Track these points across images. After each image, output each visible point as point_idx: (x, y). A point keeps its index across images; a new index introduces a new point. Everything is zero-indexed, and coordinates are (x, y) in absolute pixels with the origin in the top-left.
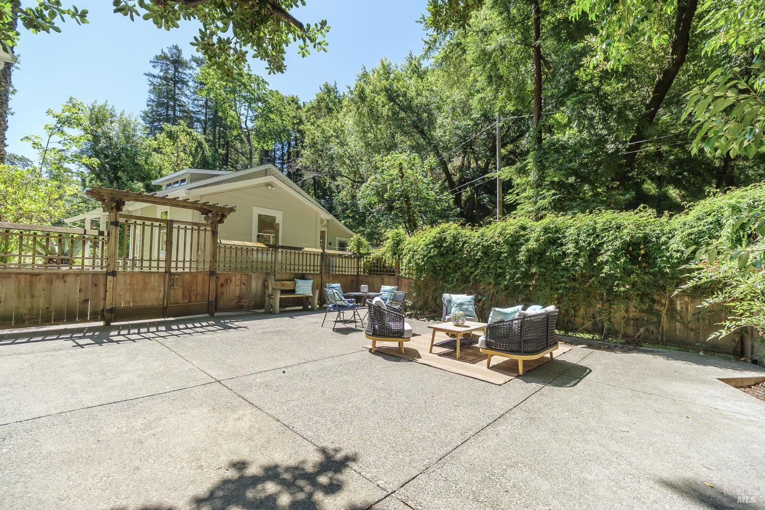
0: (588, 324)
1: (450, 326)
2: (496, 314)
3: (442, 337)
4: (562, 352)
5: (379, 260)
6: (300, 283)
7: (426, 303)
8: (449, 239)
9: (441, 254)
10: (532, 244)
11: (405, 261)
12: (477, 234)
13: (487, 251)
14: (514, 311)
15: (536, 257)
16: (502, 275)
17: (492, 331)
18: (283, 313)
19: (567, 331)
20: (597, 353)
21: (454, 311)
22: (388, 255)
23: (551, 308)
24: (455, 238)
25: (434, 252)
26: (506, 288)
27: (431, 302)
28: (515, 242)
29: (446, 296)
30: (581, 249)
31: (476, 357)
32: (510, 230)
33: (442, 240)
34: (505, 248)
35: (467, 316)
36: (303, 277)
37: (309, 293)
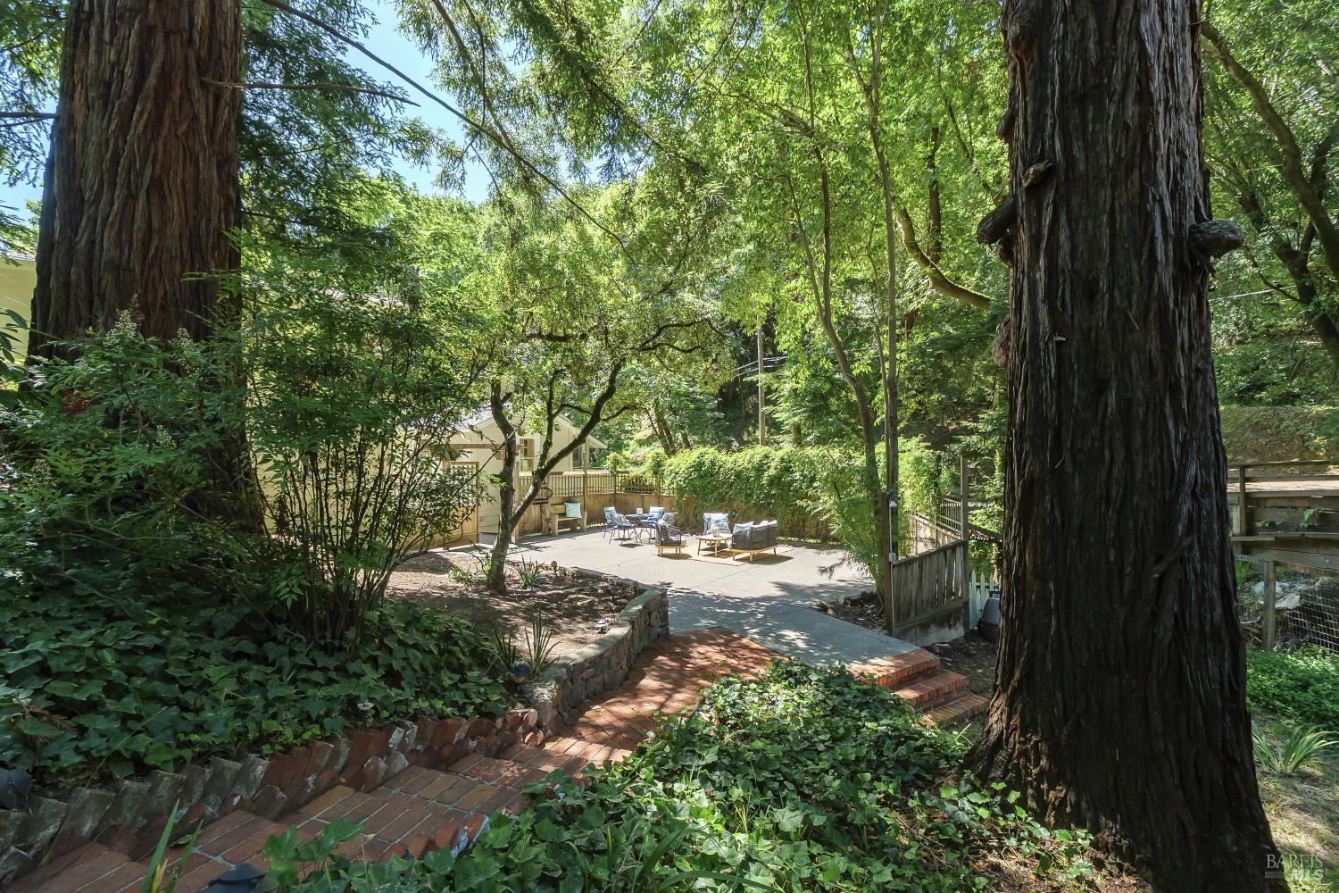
0: (813, 532)
1: (711, 537)
2: (738, 527)
3: (704, 545)
4: (781, 550)
5: (638, 478)
6: (570, 506)
7: (687, 520)
8: (707, 463)
9: (701, 477)
10: (772, 472)
11: (667, 482)
12: (731, 459)
13: (738, 475)
14: (748, 525)
15: (774, 481)
16: (750, 495)
17: (735, 537)
18: (562, 535)
19: (800, 537)
20: (797, 549)
21: (713, 527)
22: (649, 474)
23: (774, 522)
24: (713, 463)
25: (694, 475)
26: (755, 505)
27: (692, 519)
28: (760, 469)
29: (706, 515)
30: (805, 477)
31: (729, 554)
32: (756, 459)
33: (701, 464)
34: (753, 474)
35: (722, 530)
36: (570, 500)
37: (579, 515)
